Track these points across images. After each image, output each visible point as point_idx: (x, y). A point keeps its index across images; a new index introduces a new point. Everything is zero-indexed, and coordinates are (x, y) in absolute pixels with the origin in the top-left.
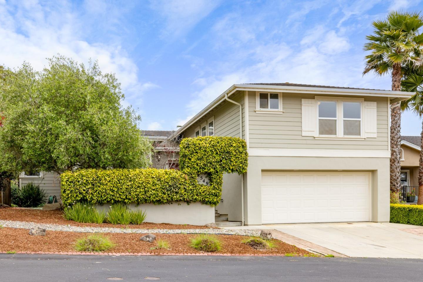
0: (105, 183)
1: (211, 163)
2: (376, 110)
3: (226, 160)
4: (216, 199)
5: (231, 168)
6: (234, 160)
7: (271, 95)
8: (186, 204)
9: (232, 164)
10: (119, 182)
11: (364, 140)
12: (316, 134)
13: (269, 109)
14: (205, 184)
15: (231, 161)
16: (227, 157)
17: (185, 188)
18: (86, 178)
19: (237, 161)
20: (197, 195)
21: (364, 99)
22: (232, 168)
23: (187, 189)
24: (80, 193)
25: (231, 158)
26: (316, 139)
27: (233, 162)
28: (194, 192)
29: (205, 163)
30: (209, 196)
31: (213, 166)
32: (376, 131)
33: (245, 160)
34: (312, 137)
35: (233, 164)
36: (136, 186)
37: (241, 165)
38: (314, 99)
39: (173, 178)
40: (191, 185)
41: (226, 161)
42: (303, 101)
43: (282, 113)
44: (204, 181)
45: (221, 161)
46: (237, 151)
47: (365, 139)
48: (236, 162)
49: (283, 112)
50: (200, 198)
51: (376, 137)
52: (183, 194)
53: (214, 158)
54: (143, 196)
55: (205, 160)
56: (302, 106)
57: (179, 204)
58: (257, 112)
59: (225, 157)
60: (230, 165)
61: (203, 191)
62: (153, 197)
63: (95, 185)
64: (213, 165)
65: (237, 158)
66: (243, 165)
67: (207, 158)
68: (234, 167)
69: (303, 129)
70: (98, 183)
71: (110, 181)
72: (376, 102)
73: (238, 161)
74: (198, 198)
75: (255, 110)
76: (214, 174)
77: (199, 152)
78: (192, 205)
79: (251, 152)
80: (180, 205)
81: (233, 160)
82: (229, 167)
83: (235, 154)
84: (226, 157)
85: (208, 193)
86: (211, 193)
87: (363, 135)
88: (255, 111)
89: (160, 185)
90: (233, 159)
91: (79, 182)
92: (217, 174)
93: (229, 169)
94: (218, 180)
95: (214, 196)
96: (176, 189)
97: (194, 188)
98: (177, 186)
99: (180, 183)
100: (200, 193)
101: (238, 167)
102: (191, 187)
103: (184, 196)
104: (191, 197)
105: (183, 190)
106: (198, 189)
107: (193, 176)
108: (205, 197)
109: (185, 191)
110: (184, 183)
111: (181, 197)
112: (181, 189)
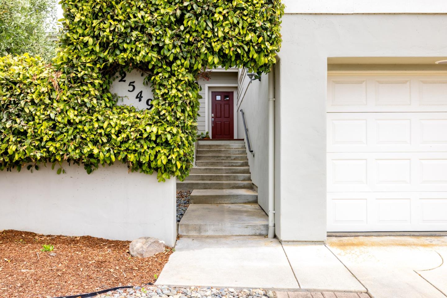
1: (142, 29)
3: (197, 16)
4: (163, 157)
5: (217, 47)
8: (82, 171)
9: (217, 32)
14: (142, 105)
15: (214, 22)
17: (49, 119)
19: (236, 22)
20: (95, 143)
22: (219, 47)
23: (59, 119)
25: (214, 10)
27: (222, 26)
28: (83, 131)
29: (119, 26)
30: (138, 145)
31: (150, 40)
33: (271, 21)
35: (223, 32)
37: (250, 36)
39: (7, 79)
40: (74, 108)
41: (195, 22)
44: (139, 97)
45: (180, 21)
48: (234, 26)
50: (109, 151)
52: (45, 139)
53: (153, 9)
55: (121, 17)
57: (59, 172)
59: (192, 8)
60: (210, 35)
61: (117, 128)
64: (150, 35)
65: (238, 12)
66: (259, 37)
67: (129, 10)
68: (225, 44)
73: (241, 22)
74: (96, 151)
76: (160, 70)
78: (99, 174)
80: (64, 172)
81: (222, 18)
82: (210, 44)
84: (195, 6)
85: (133, 135)
86: (145, 136)
90: (220, 13)
92: (169, 69)
93: (211, 50)
94: (172, 88)
95: (157, 145)
96: (18, 120)
97: (84, 118)
98: (22, 110)
99: (32, 101)
100: (108, 135)
101: (240, 44)
102: (71, 114)
103: (50, 144)
104: (76, 148)
105: (45, 124)
106: (98, 120)
107: (79, 75)
108: (127, 150)
109: (54, 128)
110: (47, 101)
111: (38, 148)
112: (37, 121)
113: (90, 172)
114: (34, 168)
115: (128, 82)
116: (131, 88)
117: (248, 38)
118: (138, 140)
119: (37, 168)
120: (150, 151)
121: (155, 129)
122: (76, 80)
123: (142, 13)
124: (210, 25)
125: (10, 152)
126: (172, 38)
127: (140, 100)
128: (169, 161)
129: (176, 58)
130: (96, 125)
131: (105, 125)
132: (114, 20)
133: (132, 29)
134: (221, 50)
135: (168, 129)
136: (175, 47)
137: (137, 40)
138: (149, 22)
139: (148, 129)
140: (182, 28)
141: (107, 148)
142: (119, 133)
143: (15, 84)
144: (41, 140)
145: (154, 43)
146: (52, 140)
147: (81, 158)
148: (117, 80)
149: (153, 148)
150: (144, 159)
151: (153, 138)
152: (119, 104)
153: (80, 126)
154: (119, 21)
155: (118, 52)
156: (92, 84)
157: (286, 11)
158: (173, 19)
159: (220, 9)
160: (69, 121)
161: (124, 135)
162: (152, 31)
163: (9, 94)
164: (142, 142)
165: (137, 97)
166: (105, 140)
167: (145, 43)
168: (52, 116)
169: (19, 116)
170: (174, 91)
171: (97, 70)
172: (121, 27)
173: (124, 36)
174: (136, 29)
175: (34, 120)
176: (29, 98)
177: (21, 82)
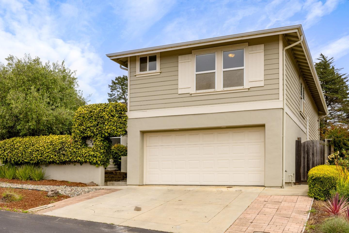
0: (17, 148)
2: (263, 54)
6: (108, 124)
7: (150, 57)
10: (25, 147)
11: (247, 90)
12: (193, 90)
13: (148, 72)
16: (101, 121)
17: (70, 151)
18: (8, 144)
20: (80, 157)
21: (248, 43)
23: (72, 151)
24: (5, 156)
26: (192, 95)
32: (262, 78)
34: (188, 94)
36: (36, 150)
38: (191, 54)
40: (75, 148)
42: (180, 58)
43: (159, 74)
45: (98, 125)
46: (110, 115)
47: (249, 89)
49: (160, 72)
50: (82, 159)
51: (263, 86)
54: (41, 158)
55: (85, 125)
56: (179, 64)
58: (137, 76)
62: (48, 159)
63: (12, 150)
69: (180, 86)
70: (13, 148)
71: (20, 146)
72: (263, 45)
75: (136, 74)
77: (80, 119)
79: (130, 114)
80: (76, 165)
83: (107, 118)
86: (91, 155)
87: (247, 85)
88: (136, 76)
89: (52, 148)
91: (4, 147)
95: (94, 157)
96: (64, 152)
97: (77, 151)
98: (65, 149)
99: (67, 147)
100: (82, 155)
101: (112, 130)
102: (75, 150)
103: (70, 157)
104: (76, 158)
105: (69, 152)
106: (80, 151)
107: (76, 140)
108: (87, 159)
109: (71, 153)
110: (70, 147)
111: (68, 158)
112: (67, 152)
113: (81, 165)
114: (69, 164)
115: (90, 140)
116: (91, 142)
117: (113, 129)
118: (89, 156)
119: (70, 164)
120: (92, 159)
121: (92, 153)
122: (76, 141)
123: (89, 124)
124: (105, 126)
125: (62, 159)
126: (96, 129)
127: (93, 145)
128: (97, 161)
129: (97, 134)
130: (80, 152)
131: (81, 152)
132: (83, 126)
133: (87, 128)
134: (107, 132)
135: (96, 153)
136: (97, 132)
137: (88, 131)
138: (91, 126)
139: (91, 153)
140: (98, 127)
141: (82, 158)
142: (85, 154)
143: (63, 142)
144: (68, 156)
145: (92, 131)
146: (71, 156)
147: (77, 161)
148: (88, 140)
149: (93, 158)
150: (91, 161)
151: (92, 155)
152: (88, 146)
153: (76, 153)
154: (85, 126)
155: (84, 134)
156: (79, 142)
157: (128, 118)
158: (96, 125)
159: (106, 122)
160: (74, 151)
161: (86, 155)
162: (91, 128)
163: (62, 145)
164: (90, 156)
165: (92, 144)
166: (82, 156)
167: (90, 131)
168: (70, 150)
169: (64, 150)
170: (97, 143)
171: (80, 138)
172: (85, 128)
173: (86, 130)
174: (88, 128)
175: (67, 151)
176: (66, 146)
177: (64, 142)
